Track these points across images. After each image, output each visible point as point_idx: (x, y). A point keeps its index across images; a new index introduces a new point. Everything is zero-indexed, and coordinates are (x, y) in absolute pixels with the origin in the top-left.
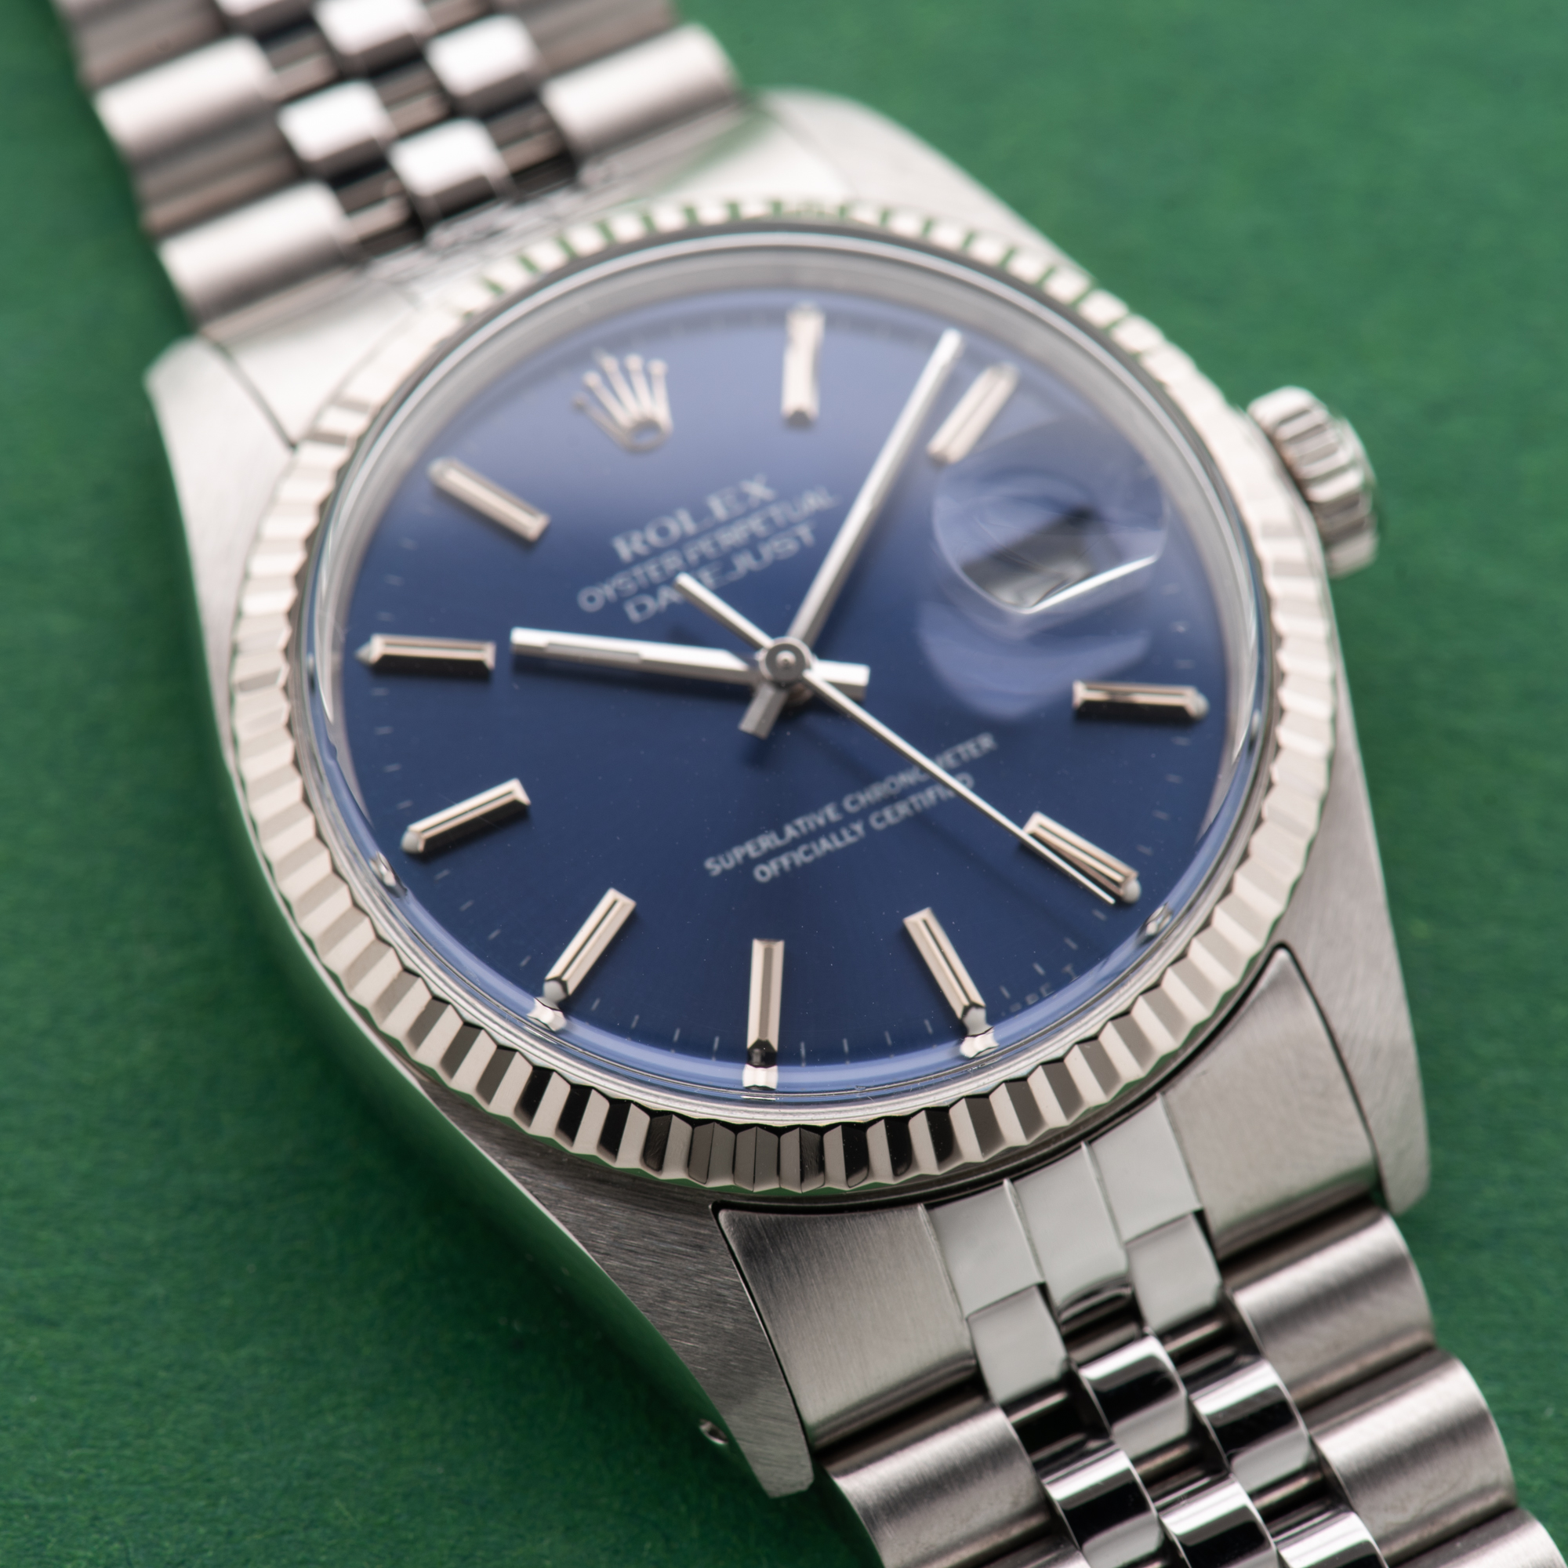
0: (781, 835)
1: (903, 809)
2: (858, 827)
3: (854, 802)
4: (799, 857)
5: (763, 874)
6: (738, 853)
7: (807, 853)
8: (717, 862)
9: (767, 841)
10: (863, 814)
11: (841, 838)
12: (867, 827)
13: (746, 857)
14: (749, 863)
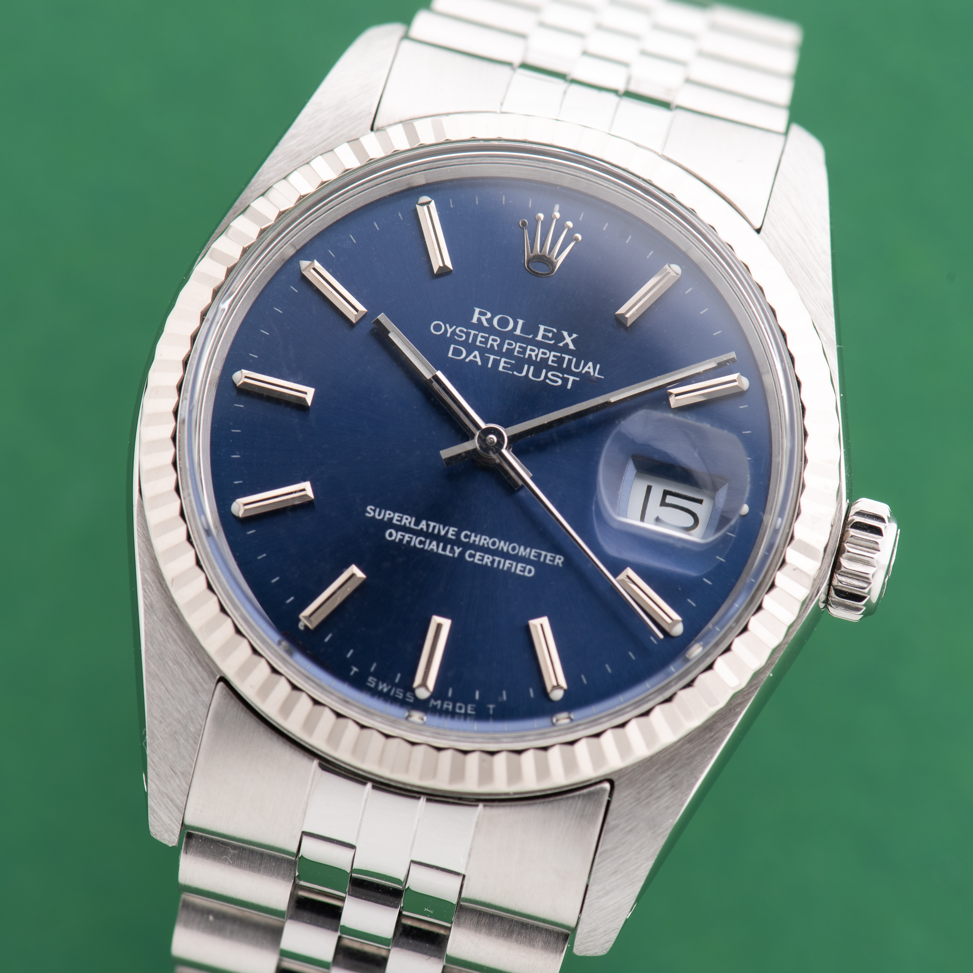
0: (417, 523)
1: (488, 559)
2: (457, 551)
3: (466, 536)
4: (416, 541)
5: (391, 535)
6: (388, 514)
7: (421, 542)
8: (374, 511)
9: (408, 520)
10: (466, 546)
11: (444, 549)
12: (462, 554)
13: (391, 519)
14: (389, 524)
